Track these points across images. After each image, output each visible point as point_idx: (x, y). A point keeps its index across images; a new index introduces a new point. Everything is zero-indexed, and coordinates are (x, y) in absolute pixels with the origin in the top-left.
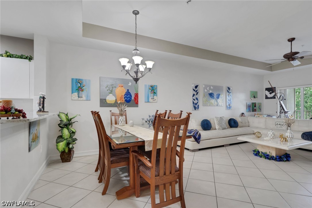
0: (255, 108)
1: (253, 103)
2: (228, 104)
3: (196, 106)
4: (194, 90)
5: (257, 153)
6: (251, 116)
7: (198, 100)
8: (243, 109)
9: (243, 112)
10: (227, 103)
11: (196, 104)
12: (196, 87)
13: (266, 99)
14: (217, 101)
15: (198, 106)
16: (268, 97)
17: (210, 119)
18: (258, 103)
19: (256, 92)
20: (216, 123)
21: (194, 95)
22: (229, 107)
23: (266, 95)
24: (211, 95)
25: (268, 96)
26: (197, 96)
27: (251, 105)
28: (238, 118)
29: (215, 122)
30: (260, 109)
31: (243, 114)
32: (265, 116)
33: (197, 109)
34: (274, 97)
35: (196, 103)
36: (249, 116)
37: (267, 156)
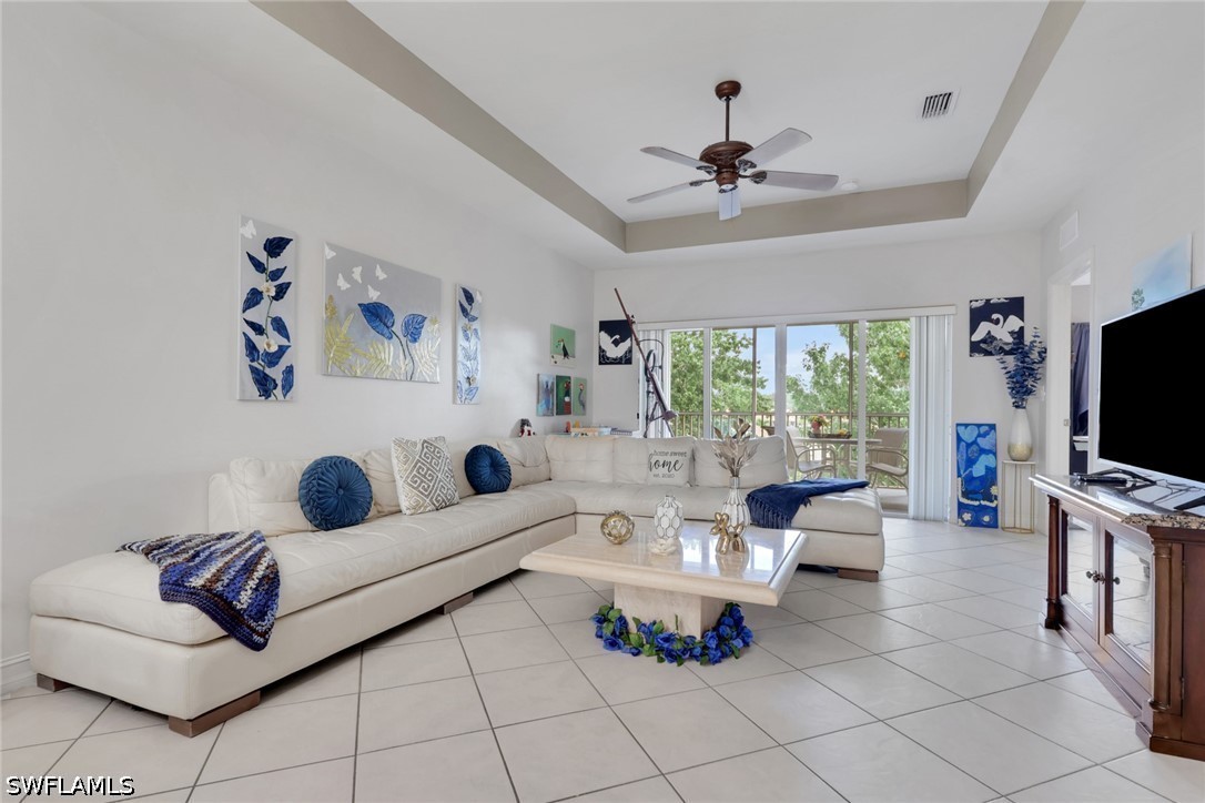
0: (567, 399)
1: (559, 378)
2: (461, 375)
3: (276, 373)
4: (259, 266)
5: (614, 632)
6: (555, 431)
7: (288, 337)
8: (524, 403)
9: (524, 418)
10: (460, 367)
11: (274, 358)
12: (276, 246)
13: (600, 363)
14: (407, 353)
15: (289, 371)
16: (608, 358)
17: (369, 454)
18: (577, 379)
19: (572, 333)
20: (397, 477)
21: (254, 298)
22: (466, 389)
23: (600, 347)
24: (376, 314)
25: (608, 355)
26: (279, 309)
27: (553, 383)
28: (507, 443)
29: (396, 469)
30: (583, 405)
31: (524, 423)
32: (607, 431)
33: (278, 391)
34: (626, 360)
35: (274, 349)
36: (546, 434)
37: (666, 645)
